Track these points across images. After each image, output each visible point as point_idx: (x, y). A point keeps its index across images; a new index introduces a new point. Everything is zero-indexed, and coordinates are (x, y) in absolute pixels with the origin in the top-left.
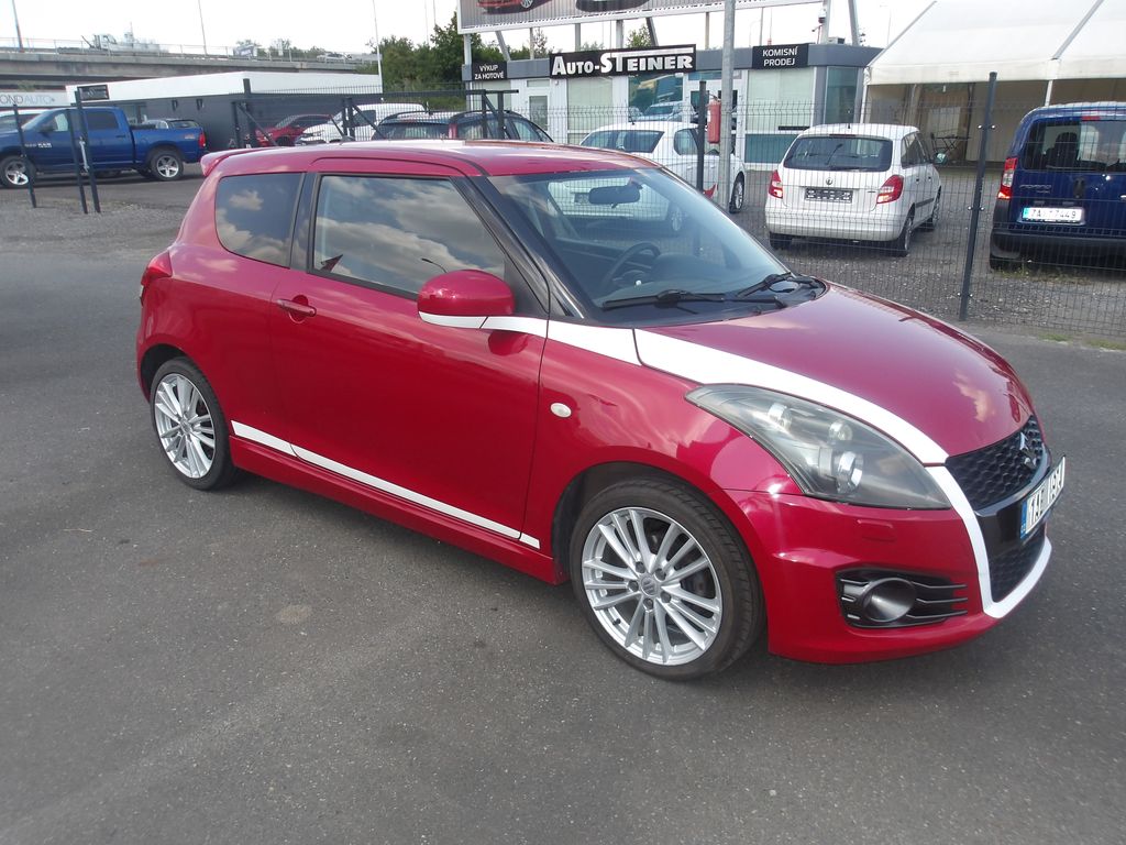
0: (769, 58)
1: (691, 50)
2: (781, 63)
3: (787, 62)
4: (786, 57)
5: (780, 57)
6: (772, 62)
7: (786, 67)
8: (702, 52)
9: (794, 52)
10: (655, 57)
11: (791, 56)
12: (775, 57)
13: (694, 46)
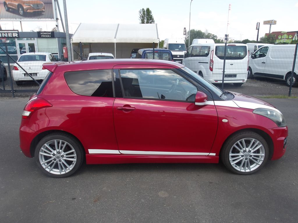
0: (43, 35)
1: (17, 32)
2: (47, 36)
3: (49, 36)
4: (48, 35)
5: (46, 35)
6: (44, 36)
7: (48, 37)
8: (20, 32)
9: (50, 34)
10: (5, 33)
11: (49, 35)
12: (44, 35)
13: (18, 30)
